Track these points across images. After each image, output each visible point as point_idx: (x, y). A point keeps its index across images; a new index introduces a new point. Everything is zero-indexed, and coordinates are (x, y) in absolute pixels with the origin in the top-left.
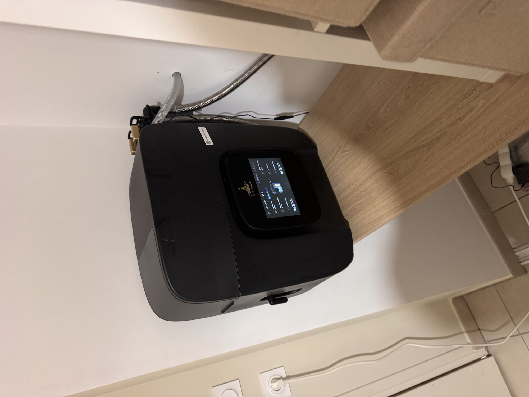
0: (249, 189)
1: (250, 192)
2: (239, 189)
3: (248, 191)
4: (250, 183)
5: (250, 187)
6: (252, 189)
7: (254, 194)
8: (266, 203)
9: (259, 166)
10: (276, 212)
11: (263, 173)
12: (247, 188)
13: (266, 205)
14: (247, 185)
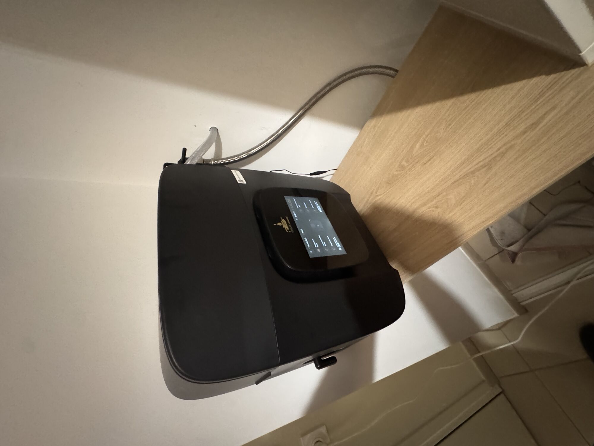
0: (287, 225)
1: (288, 228)
2: (275, 225)
3: (286, 227)
4: (288, 219)
5: (287, 223)
7: (292, 230)
8: (306, 241)
9: (296, 203)
10: (319, 250)
11: (301, 211)
12: (284, 224)
13: (308, 243)
14: (283, 221)
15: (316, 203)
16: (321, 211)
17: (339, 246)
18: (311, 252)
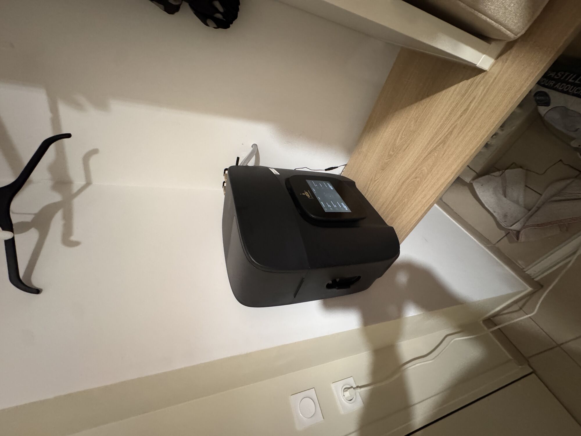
0: (308, 195)
1: (310, 197)
2: (301, 194)
3: (308, 196)
4: (309, 192)
5: (309, 194)
6: (311, 195)
7: (313, 198)
8: (322, 203)
9: (314, 184)
10: (331, 209)
11: (318, 188)
12: (307, 194)
13: (323, 205)
14: (306, 193)
15: (328, 184)
16: (332, 189)
17: (346, 208)
18: (326, 209)
